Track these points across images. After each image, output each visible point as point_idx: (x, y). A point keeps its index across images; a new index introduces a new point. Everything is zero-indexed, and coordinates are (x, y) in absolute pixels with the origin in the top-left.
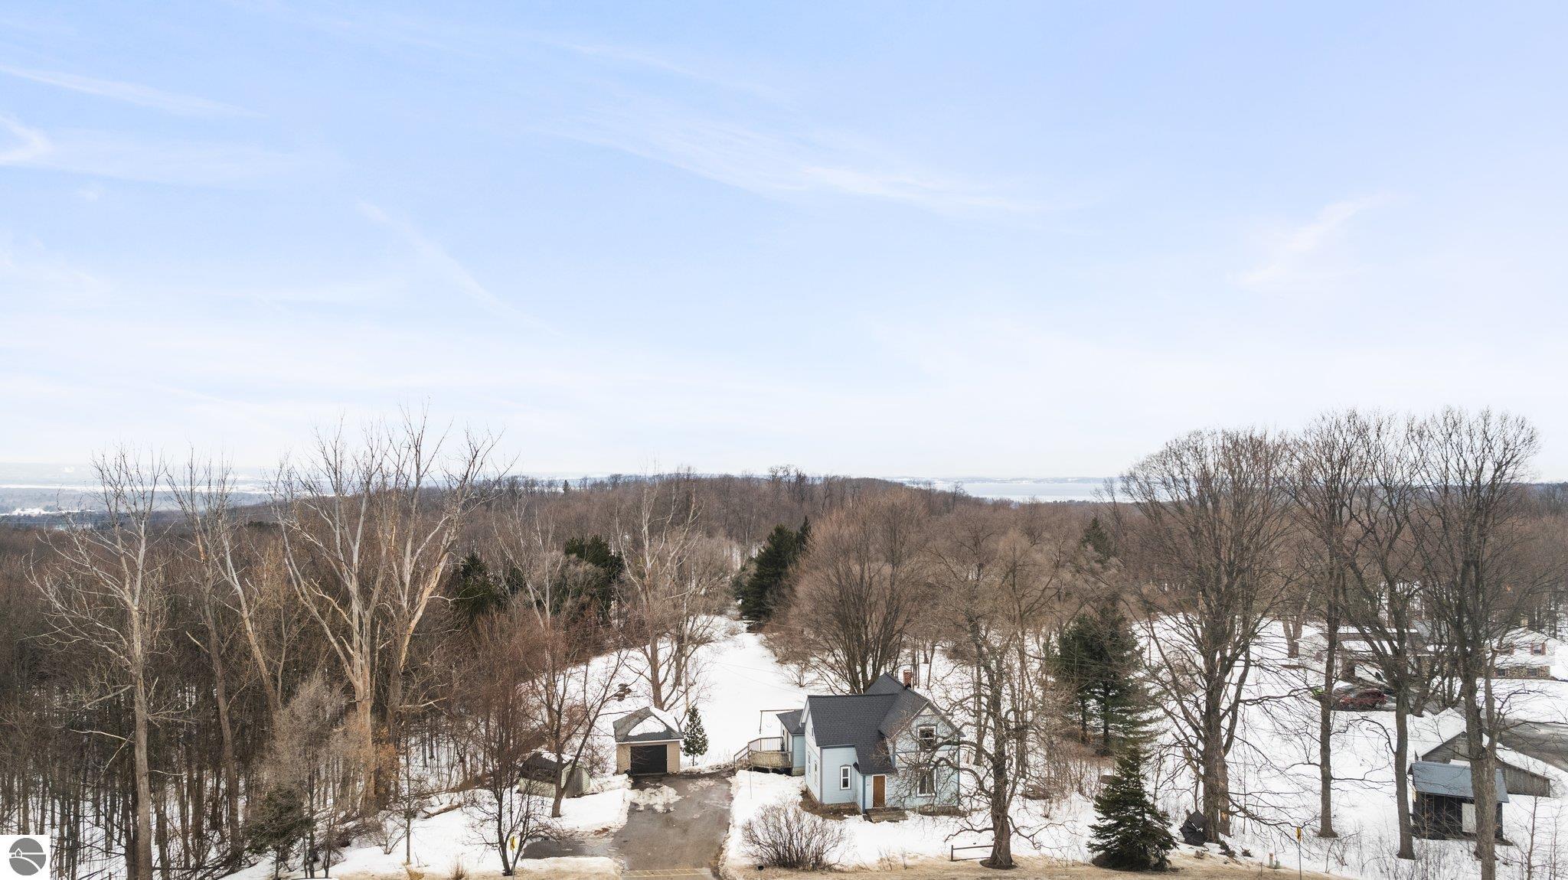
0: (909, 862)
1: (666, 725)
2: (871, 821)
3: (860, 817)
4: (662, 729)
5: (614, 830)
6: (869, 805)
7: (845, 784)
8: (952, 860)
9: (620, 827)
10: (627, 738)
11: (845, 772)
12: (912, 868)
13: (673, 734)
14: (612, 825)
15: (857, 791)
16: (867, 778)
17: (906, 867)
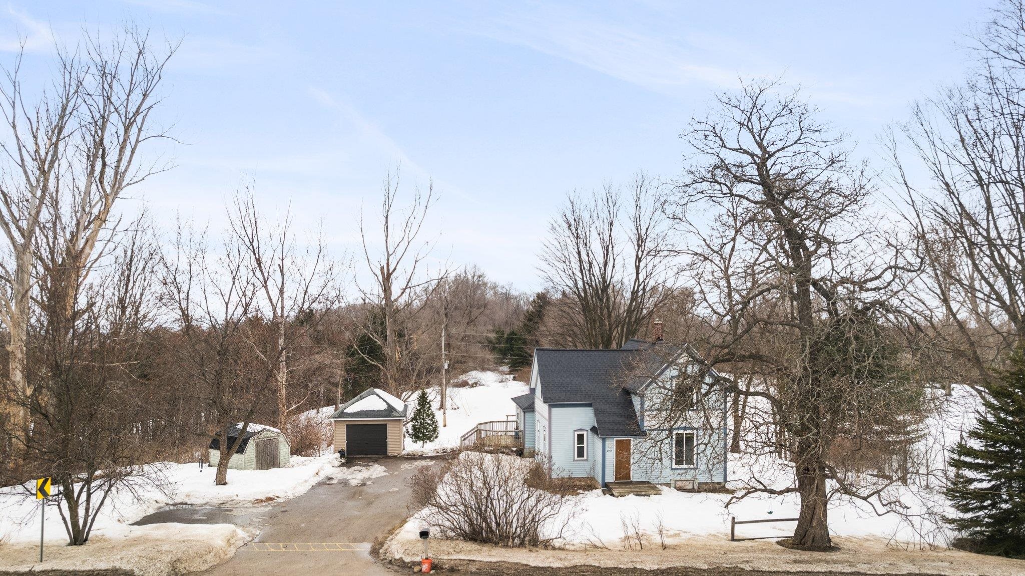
0: (668, 541)
1: (388, 404)
3: (599, 491)
4: (383, 406)
5: (282, 500)
6: (610, 478)
7: (581, 453)
8: (733, 539)
10: (342, 414)
11: (581, 438)
12: (674, 548)
13: (395, 414)
15: (595, 461)
16: (608, 443)
17: (664, 547)
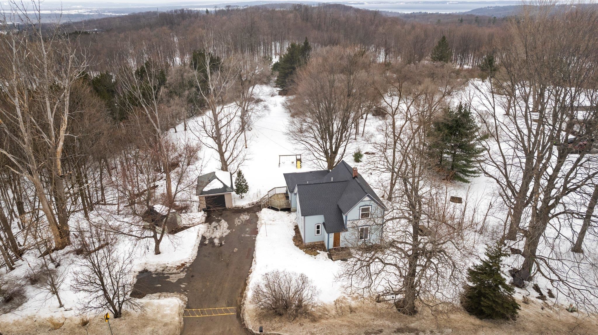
1: (223, 184)
2: (332, 259)
3: (326, 254)
4: (221, 186)
5: (188, 265)
6: (331, 246)
7: (318, 232)
8: (378, 301)
9: (192, 261)
10: (202, 193)
11: (318, 227)
13: (227, 189)
14: (187, 261)
15: (324, 238)
16: (330, 234)
